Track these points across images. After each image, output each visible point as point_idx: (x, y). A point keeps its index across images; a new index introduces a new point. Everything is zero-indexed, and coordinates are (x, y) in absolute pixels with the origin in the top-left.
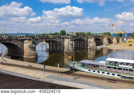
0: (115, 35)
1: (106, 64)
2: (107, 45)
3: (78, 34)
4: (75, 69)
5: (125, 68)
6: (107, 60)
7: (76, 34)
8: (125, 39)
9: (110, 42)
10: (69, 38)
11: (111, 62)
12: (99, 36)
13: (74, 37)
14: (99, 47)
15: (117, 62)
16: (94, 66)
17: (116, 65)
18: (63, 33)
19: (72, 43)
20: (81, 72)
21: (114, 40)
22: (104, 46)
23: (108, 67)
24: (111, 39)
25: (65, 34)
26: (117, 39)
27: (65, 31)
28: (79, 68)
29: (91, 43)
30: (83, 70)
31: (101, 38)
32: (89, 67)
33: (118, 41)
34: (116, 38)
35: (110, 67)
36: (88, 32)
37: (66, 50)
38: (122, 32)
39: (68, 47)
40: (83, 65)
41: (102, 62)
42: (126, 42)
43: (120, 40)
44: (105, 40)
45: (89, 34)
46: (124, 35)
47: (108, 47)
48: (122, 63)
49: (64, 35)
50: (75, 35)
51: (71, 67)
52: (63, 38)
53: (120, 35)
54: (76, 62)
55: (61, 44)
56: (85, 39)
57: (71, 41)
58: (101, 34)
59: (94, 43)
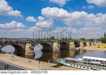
0: (88, 40)
1: (83, 61)
2: (83, 47)
5: (96, 64)
6: (83, 58)
7: (61, 39)
8: (95, 43)
9: (85, 45)
10: (56, 42)
11: (86, 59)
12: (77, 41)
14: (77, 48)
15: (90, 59)
16: (74, 62)
17: (89, 62)
18: (53, 38)
19: (58, 45)
21: (88, 44)
22: (80, 48)
23: (84, 63)
24: (86, 43)
26: (89, 43)
28: (64, 63)
29: (72, 45)
30: (67, 64)
31: (79, 42)
32: (71, 63)
33: (90, 45)
34: (89, 42)
35: (86, 63)
36: (70, 38)
38: (93, 38)
40: (67, 61)
41: (80, 59)
42: (96, 45)
43: (92, 43)
44: (81, 44)
46: (94, 40)
47: (84, 48)
48: (94, 60)
49: (53, 40)
52: (52, 42)
53: (92, 40)
54: (62, 59)
55: (51, 46)
56: (68, 42)
57: (58, 44)
58: (79, 39)
59: (74, 46)
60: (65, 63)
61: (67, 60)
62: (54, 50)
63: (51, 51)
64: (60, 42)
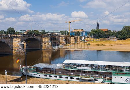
0: (73, 33)
1: (64, 67)
2: (64, 45)
3: (30, 32)
4: (28, 76)
5: (84, 70)
6: (64, 62)
7: (28, 33)
8: (83, 38)
9: (68, 41)
10: (19, 37)
11: (69, 64)
13: (25, 36)
15: (76, 64)
16: (51, 71)
17: (74, 68)
18: (11, 31)
19: (23, 43)
20: (36, 78)
21: (72, 39)
22: (60, 46)
23: (67, 70)
24: (69, 38)
25: (14, 33)
26: (75, 38)
27: (13, 28)
28: (32, 73)
29: (46, 43)
30: (38, 75)
32: (45, 72)
33: (76, 41)
34: (73, 37)
35: (69, 70)
36: (42, 30)
37: (16, 53)
38: (80, 31)
39: (18, 49)
40: (38, 70)
41: (59, 65)
42: (84, 41)
43: (79, 39)
44: (62, 40)
45: (43, 32)
46: (82, 33)
47: (65, 47)
48: (81, 65)
49: (12, 34)
50: (26, 34)
51: (22, 74)
52: (11, 37)
53: (78, 34)
54: (28, 67)
55: (9, 45)
56: (39, 38)
57: (22, 40)
58: (58, 32)
59: (50, 43)
60: (35, 73)
61: (37, 68)
62: (14, 53)
63: (9, 53)
64: (26, 38)
